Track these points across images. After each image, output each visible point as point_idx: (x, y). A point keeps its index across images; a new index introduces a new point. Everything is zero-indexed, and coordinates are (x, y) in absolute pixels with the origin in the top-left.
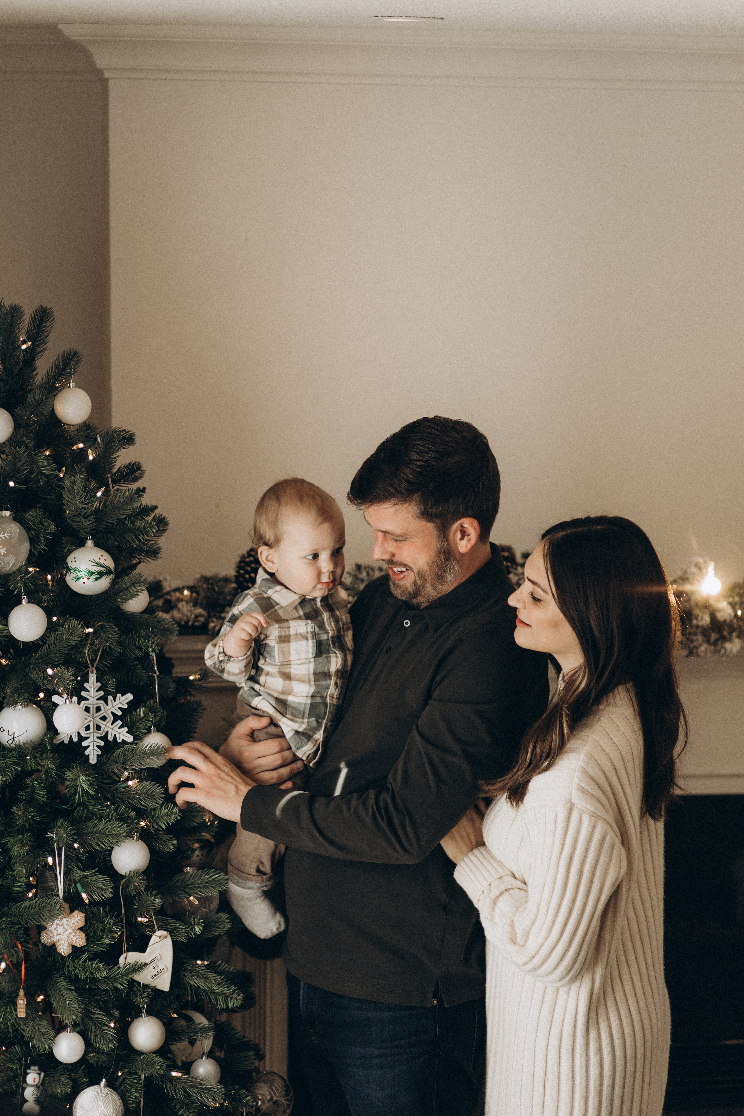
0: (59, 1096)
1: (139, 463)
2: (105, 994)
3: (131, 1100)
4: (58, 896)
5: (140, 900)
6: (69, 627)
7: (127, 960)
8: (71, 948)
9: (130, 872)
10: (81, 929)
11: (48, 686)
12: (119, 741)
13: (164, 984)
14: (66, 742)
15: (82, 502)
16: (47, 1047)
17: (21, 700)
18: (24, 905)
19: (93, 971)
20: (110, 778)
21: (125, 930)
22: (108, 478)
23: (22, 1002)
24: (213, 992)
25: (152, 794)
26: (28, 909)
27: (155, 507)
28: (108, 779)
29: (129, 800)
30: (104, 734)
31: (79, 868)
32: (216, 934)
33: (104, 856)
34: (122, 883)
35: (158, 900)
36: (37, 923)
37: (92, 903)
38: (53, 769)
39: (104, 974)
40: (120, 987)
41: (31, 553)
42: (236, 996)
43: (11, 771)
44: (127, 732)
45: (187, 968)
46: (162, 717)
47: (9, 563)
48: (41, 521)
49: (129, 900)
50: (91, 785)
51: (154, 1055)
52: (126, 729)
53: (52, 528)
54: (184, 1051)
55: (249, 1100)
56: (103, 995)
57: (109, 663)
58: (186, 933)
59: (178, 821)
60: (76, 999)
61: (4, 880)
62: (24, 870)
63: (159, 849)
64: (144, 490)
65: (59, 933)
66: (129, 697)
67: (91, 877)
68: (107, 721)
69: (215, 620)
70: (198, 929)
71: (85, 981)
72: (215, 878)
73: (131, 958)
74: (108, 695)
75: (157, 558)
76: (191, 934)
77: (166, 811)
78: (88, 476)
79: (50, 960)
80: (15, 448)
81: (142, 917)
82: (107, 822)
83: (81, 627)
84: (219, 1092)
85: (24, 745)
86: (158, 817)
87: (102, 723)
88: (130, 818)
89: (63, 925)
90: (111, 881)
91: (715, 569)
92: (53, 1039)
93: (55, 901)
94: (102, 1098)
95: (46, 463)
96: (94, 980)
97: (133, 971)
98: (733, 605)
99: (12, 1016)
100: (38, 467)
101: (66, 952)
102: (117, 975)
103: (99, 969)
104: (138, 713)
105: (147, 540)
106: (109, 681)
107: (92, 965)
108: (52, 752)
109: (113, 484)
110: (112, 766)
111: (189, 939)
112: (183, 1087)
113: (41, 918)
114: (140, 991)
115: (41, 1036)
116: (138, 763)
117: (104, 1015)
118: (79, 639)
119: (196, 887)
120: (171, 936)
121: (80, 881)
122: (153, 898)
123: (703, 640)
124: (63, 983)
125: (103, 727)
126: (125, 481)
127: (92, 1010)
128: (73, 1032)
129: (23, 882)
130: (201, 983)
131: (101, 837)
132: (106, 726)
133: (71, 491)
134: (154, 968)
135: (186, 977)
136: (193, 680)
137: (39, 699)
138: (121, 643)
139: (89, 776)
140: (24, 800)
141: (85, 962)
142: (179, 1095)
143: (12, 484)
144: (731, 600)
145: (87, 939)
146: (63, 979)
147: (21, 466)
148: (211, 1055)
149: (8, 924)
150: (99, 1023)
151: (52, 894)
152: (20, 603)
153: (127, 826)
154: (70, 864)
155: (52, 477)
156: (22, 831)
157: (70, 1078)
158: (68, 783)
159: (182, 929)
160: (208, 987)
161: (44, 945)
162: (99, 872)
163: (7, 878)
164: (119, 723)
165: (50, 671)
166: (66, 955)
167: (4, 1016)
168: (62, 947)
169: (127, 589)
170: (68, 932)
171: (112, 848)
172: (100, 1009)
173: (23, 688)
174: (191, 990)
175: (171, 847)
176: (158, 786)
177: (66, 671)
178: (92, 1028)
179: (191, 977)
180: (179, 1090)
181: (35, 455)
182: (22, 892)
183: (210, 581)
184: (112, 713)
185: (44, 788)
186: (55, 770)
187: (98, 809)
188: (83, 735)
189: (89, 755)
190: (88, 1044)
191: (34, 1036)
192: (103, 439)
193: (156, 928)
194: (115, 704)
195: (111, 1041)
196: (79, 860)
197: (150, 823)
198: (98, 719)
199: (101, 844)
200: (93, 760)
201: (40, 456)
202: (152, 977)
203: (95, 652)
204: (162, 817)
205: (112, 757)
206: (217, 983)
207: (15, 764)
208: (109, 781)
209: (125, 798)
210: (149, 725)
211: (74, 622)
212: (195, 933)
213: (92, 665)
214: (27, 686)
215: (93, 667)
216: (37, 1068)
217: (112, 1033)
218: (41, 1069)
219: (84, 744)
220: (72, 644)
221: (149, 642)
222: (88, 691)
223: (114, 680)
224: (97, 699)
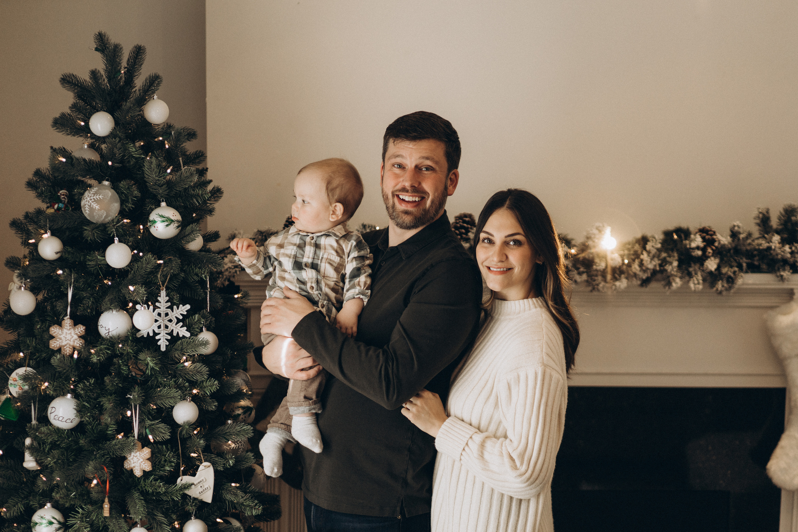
1: (203, 151)
4: (134, 437)
5: (191, 441)
8: (142, 472)
9: (185, 423)
10: (148, 459)
11: (133, 298)
12: (181, 336)
14: (145, 336)
15: (157, 176)
17: (114, 307)
18: (112, 443)
19: (156, 488)
20: (173, 360)
22: (180, 160)
23: (106, 506)
24: (242, 505)
25: (200, 372)
26: (116, 445)
27: (215, 181)
28: (171, 361)
29: (185, 375)
30: (170, 331)
31: (149, 419)
32: (245, 466)
33: (168, 412)
34: (179, 429)
35: (202, 442)
36: (121, 456)
37: (157, 442)
38: (131, 353)
39: (164, 490)
40: (176, 499)
42: (257, 507)
43: (103, 354)
44: (186, 330)
45: (224, 488)
46: (211, 321)
47: (102, 216)
48: (129, 188)
49: (184, 441)
50: (156, 364)
52: (185, 328)
53: (136, 193)
56: (166, 504)
57: (176, 284)
59: (217, 390)
60: (144, 506)
62: (109, 419)
63: (205, 408)
64: (207, 169)
65: (135, 461)
66: (188, 307)
67: (156, 425)
68: (172, 323)
70: (231, 463)
71: (151, 494)
72: (245, 429)
73: (184, 480)
74: (174, 305)
75: (212, 215)
76: (226, 465)
77: (210, 383)
78: (162, 158)
79: (130, 480)
80: (112, 139)
81: (193, 453)
82: (168, 389)
83: (155, 259)
85: (115, 337)
86: (205, 387)
87: (169, 324)
88: (185, 387)
89: (137, 456)
90: (171, 428)
91: (611, 232)
93: (131, 440)
95: (134, 150)
96: (158, 494)
97: (186, 488)
98: (622, 257)
99: (100, 515)
100: (129, 152)
101: (139, 474)
102: (174, 491)
103: (160, 486)
104: (194, 318)
106: (174, 296)
107: (156, 483)
109: (183, 165)
110: (175, 353)
111: (226, 469)
113: (122, 451)
114: (190, 502)
115: (119, 529)
116: (191, 350)
118: (153, 267)
119: (232, 435)
120: (213, 466)
121: (149, 428)
122: (198, 440)
123: (602, 280)
124: (136, 495)
125: (169, 326)
126: (193, 163)
127: (155, 513)
128: (142, 528)
129: (112, 427)
130: (232, 498)
131: (164, 399)
132: (172, 326)
133: (149, 168)
134: (201, 487)
135: (223, 495)
136: (237, 298)
137: (128, 307)
138: (183, 271)
139: (155, 358)
140: (113, 373)
141: (152, 481)
143: (110, 163)
144: (622, 252)
145: (153, 467)
146: (137, 492)
147: (118, 151)
149: (102, 455)
150: (160, 522)
151: (131, 436)
152: (113, 242)
153: (183, 393)
154: (143, 417)
155: (140, 159)
156: (110, 393)
158: (141, 362)
159: (221, 462)
160: (239, 502)
161: (126, 470)
162: (162, 422)
163: (102, 425)
164: (181, 324)
165: (131, 288)
166: (139, 477)
167: (97, 516)
168: (136, 471)
169: (188, 234)
170: (140, 461)
171: (174, 406)
172: (162, 513)
173: (116, 299)
174: (228, 504)
175: (213, 407)
176: (204, 367)
177: (140, 288)
178: (155, 525)
179: (227, 494)
181: (126, 144)
182: (113, 435)
183: (264, 234)
184: (176, 317)
185: (126, 365)
188: (156, 332)
191: (115, 529)
192: (176, 134)
193: (203, 461)
194: (178, 311)
196: (150, 413)
197: (199, 391)
198: (166, 321)
199: (164, 403)
200: (163, 349)
201: (130, 145)
202: (199, 493)
203: (165, 276)
204: (207, 387)
205: (175, 347)
206: (244, 498)
207: (106, 348)
208: (172, 362)
209: (182, 374)
210: (201, 326)
211: (150, 255)
212: (229, 465)
213: (163, 285)
214: (119, 298)
215: (163, 286)
217: (168, 529)
219: (157, 338)
220: (148, 271)
221: (202, 271)
222: (160, 302)
223: (178, 295)
224: (166, 308)
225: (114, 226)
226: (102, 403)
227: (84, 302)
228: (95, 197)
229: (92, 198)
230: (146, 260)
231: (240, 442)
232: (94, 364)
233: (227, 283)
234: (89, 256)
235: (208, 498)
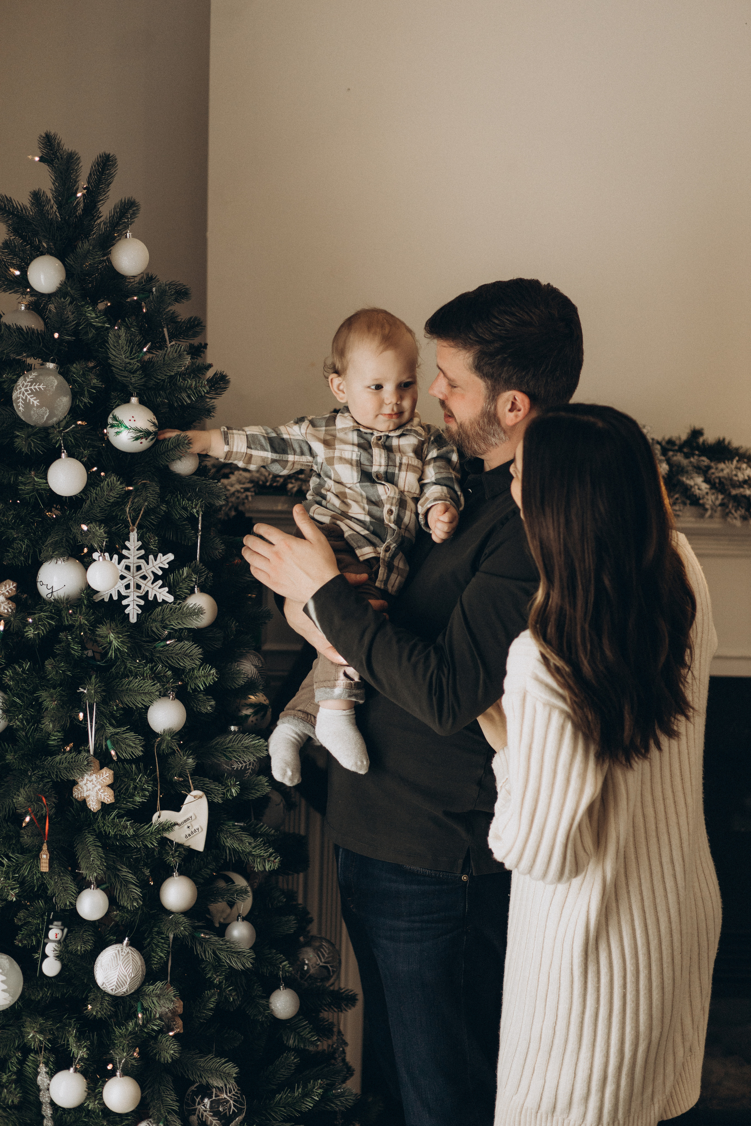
0: (80, 953)
1: (200, 318)
3: (154, 961)
4: (89, 751)
5: (174, 759)
6: (108, 483)
7: (161, 818)
8: (100, 804)
9: (165, 731)
10: (109, 786)
11: (87, 543)
12: (160, 600)
14: (107, 599)
15: (127, 357)
16: (68, 903)
18: (60, 758)
19: (121, 829)
20: (148, 636)
21: (159, 789)
22: (164, 332)
23: (45, 856)
24: (250, 854)
25: (190, 654)
26: (60, 763)
27: (210, 366)
28: (146, 637)
29: (167, 659)
30: (144, 593)
31: (111, 725)
32: (256, 796)
33: (140, 713)
34: (157, 740)
35: (190, 761)
36: (68, 778)
37: (123, 760)
38: (85, 625)
39: (132, 832)
40: (150, 845)
42: (273, 859)
43: (44, 625)
44: (168, 592)
45: (223, 829)
46: (207, 577)
47: (43, 416)
48: (84, 374)
49: (164, 758)
50: (123, 642)
51: (183, 916)
52: (167, 589)
53: (96, 382)
54: (223, 911)
55: (285, 965)
56: (135, 852)
57: (153, 522)
58: (224, 794)
59: (215, 682)
60: (100, 856)
62: (51, 726)
63: (196, 709)
64: (206, 345)
65: (88, 788)
66: (171, 556)
67: (122, 734)
68: (147, 580)
69: (293, 481)
70: (234, 791)
71: (112, 838)
72: (256, 742)
73: (163, 816)
74: (150, 554)
75: (210, 416)
76: (227, 795)
77: (204, 671)
79: (82, 815)
80: (60, 300)
81: (178, 777)
82: (141, 680)
83: (122, 483)
84: (249, 957)
85: (62, 600)
86: (196, 677)
87: (141, 582)
88: (166, 677)
89: (92, 781)
90: (144, 739)
92: (76, 896)
93: (84, 757)
94: (122, 957)
95: (94, 315)
96: (122, 837)
97: (163, 830)
100: (87, 319)
101: (95, 808)
102: (149, 833)
103: (127, 827)
104: (181, 572)
106: (152, 539)
107: (121, 822)
108: (87, 608)
109: (169, 339)
110: (152, 625)
111: (226, 801)
112: (213, 950)
113: (71, 772)
114: (172, 850)
115: (62, 891)
116: (176, 622)
118: (118, 495)
119: (236, 751)
120: (207, 797)
121: (111, 738)
122: (185, 758)
124: (90, 839)
125: (143, 586)
126: (185, 336)
127: (119, 867)
128: (96, 889)
129: (56, 736)
130: (237, 845)
131: (135, 695)
132: (146, 585)
133: (116, 344)
134: (188, 827)
135: (221, 838)
137: (82, 554)
139: (121, 634)
140: (59, 654)
141: (114, 818)
142: (209, 956)
143: (56, 335)
145: (116, 797)
146: (91, 835)
147: (69, 316)
150: (125, 881)
152: (59, 457)
153: (163, 686)
154: (102, 721)
156: (53, 685)
157: (92, 936)
159: (218, 789)
160: (245, 850)
161: (76, 800)
162: (131, 730)
164: (160, 582)
165: (85, 527)
166: (95, 811)
167: (30, 869)
168: (91, 802)
169: (173, 448)
170: (97, 789)
171: (149, 706)
172: (129, 867)
173: (64, 542)
175: (209, 708)
176: (196, 647)
177: (97, 527)
178: (118, 886)
179: (226, 838)
180: (208, 952)
181: (83, 306)
182: (58, 746)
184: (153, 572)
185: (78, 643)
186: (88, 626)
187: (134, 667)
188: (123, 594)
190: (113, 901)
191: (58, 891)
192: (158, 291)
193: (192, 787)
194: (155, 563)
195: (136, 900)
196: (113, 716)
197: (187, 683)
198: (138, 578)
199: (135, 702)
200: (133, 619)
201: (88, 308)
202: (186, 836)
203: (138, 509)
204: (200, 677)
205: (152, 616)
206: (253, 845)
207: (48, 617)
208: (148, 639)
209: (162, 657)
210: (192, 585)
211: (114, 478)
212: (231, 795)
213: (134, 524)
214: (67, 541)
216: (60, 923)
217: (137, 891)
218: (64, 925)
219: (124, 602)
220: (111, 501)
221: (192, 503)
222: (129, 550)
223: (157, 538)
224: (138, 558)
225: (60, 432)
226: (40, 700)
227: (15, 545)
228: (32, 387)
229: (28, 388)
230: (108, 485)
231: (248, 760)
232: (29, 640)
233: (233, 513)
234: (22, 477)
235: (198, 843)
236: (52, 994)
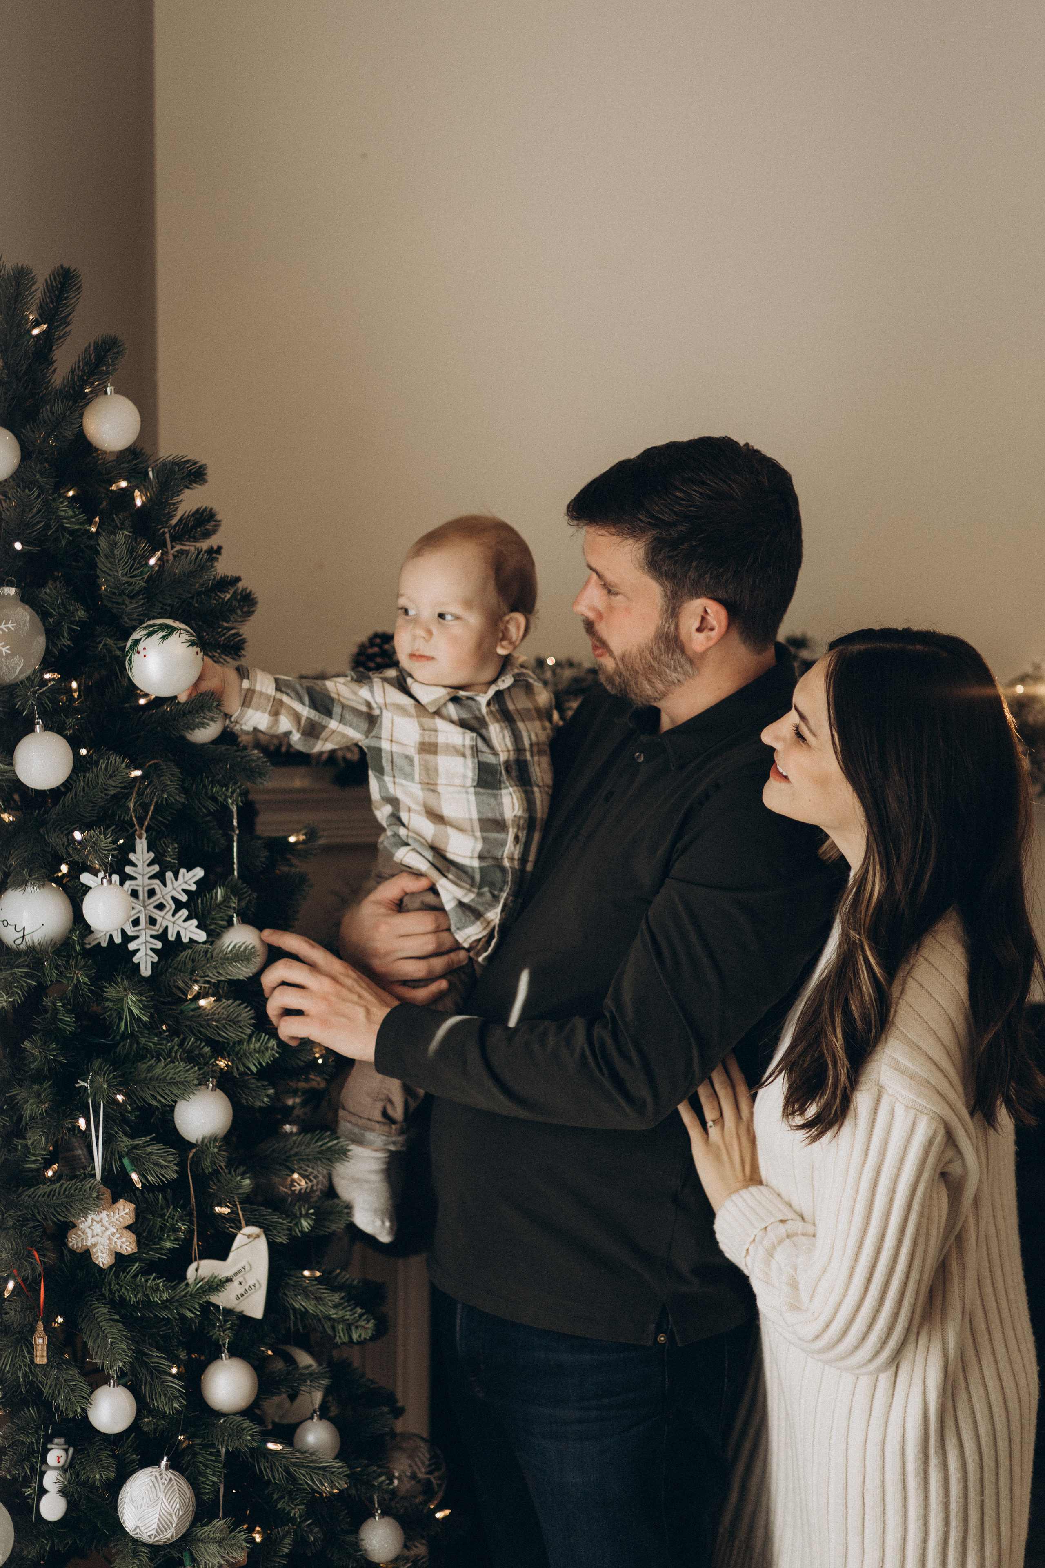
0: (98, 1484)
1: (211, 509)
2: (165, 1325)
3: (206, 1489)
4: (93, 1176)
5: (219, 1181)
6: (107, 766)
7: (200, 1271)
8: (114, 1256)
9: (204, 1139)
10: (129, 1228)
11: (76, 858)
12: (185, 940)
13: (255, 1307)
14: (104, 944)
15: (126, 574)
16: (79, 1410)
17: (35, 879)
18: (41, 1192)
19: (148, 1292)
20: (172, 995)
21: (195, 1228)
22: (164, 533)
23: (40, 1342)
24: (328, 1318)
25: (236, 1020)
26: (48, 1196)
27: (238, 579)
28: (168, 997)
29: (202, 1029)
30: (161, 930)
31: (126, 1134)
32: (328, 1232)
33: (164, 1113)
34: (191, 1155)
35: (245, 1182)
36: (62, 1219)
37: (148, 1187)
38: (85, 983)
39: (165, 1296)
40: (189, 1315)
41: (48, 651)
42: (362, 1323)
43: (21, 987)
44: (197, 927)
45: (288, 1283)
46: (249, 900)
47: (14, 668)
48: (63, 603)
49: (202, 1181)
50: (144, 1008)
51: (241, 1418)
52: (195, 922)
53: (81, 614)
55: (383, 1482)
56: (163, 1326)
57: (167, 820)
58: (288, 1229)
59: (275, 1061)
60: (122, 1335)
61: (9, 1151)
62: (43, 1139)
63: (247, 1102)
64: (219, 550)
65: (95, 1232)
66: (199, 873)
67: (144, 1147)
68: (165, 911)
70: (305, 1224)
71: (135, 1307)
72: (331, 1147)
73: (204, 1268)
74: (167, 870)
76: (296, 1232)
77: (258, 1045)
78: (134, 532)
79: (84, 1273)
80: (24, 491)
81: (221, 1206)
82: (168, 1064)
83: (127, 767)
84: (340, 1473)
85: (41, 946)
86: (245, 1054)
87: (157, 915)
88: (202, 1055)
89: (101, 1221)
90: (176, 1154)
92: (87, 1399)
93: (90, 1185)
94: (162, 1487)
95: (70, 513)
96: (148, 1304)
97: (210, 1291)
99: (23, 1361)
100: (59, 518)
101: (105, 1262)
102: (185, 1296)
103: (158, 1289)
104: (214, 895)
105: (226, 628)
106: (169, 847)
107: (146, 1281)
108: (83, 957)
109: (171, 542)
110: (175, 978)
111: (292, 1238)
112: (285, 1466)
113: (68, 1210)
114: (219, 1319)
115: (68, 1393)
116: (215, 972)
117: (164, 1358)
118: (123, 785)
119: (302, 1160)
120: (266, 1235)
121: (128, 1154)
122: (239, 1178)
124: (102, 1310)
125: (159, 919)
126: (190, 537)
127: (146, 1351)
128: (118, 1385)
129: (39, 1155)
130: (309, 1306)
131: (159, 1087)
132: (163, 918)
133: (110, 556)
134: (240, 1283)
135: (287, 1296)
136: (296, 843)
137: (60, 874)
138: (185, 790)
139: (141, 995)
140: (41, 1030)
141: (135, 1276)
142: (278, 1477)
143: (18, 546)
145: (139, 1243)
146: (103, 1303)
147: (34, 516)
148: (324, 1413)
149: (18, 1221)
150: (155, 1370)
151: (84, 1173)
152: (33, 730)
153: (199, 1069)
154: (112, 1129)
155: (79, 534)
156: (38, 1077)
157: (114, 1456)
158: (110, 1004)
159: (282, 1224)
160: (321, 1311)
161: (72, 1251)
162: (157, 1140)
163: (16, 1150)
164: (184, 913)
165: (78, 835)
166: (106, 1267)
168: (100, 1254)
169: (197, 710)
170: (108, 1233)
171: (176, 1102)
172: (159, 1349)
173: (37, 858)
174: (296, 1317)
175: (266, 1099)
176: (246, 1007)
177: (102, 836)
178: (146, 1378)
179: (296, 1296)
180: (278, 1470)
181: (54, 500)
182: (38, 1170)
184: (173, 898)
185: (70, 1012)
186: (88, 985)
187: (154, 1043)
188: (130, 933)
189: (139, 963)
190: (141, 1404)
191: (59, 1393)
192: (157, 474)
193: (243, 1222)
194: (176, 884)
195: (176, 1398)
196: (125, 1121)
197: (232, 1063)
198: (151, 908)
199: (159, 1097)
200: (146, 971)
201: (62, 503)
202: (238, 1298)
203: (145, 807)
204: (251, 1054)
205: (174, 966)
207: (27, 975)
208: (170, 999)
209: (195, 1026)
210: (230, 913)
211: (114, 759)
212: (302, 1231)
213: (141, 825)
215: (141, 828)
216: (62, 1440)
217: (177, 1385)
218: (69, 1443)
219: (132, 946)
220: (112, 793)
221: (227, 790)
222: (135, 865)
223: (176, 845)
224: (150, 878)
225: (33, 692)
226: (17, 1102)
230: (106, 768)
231: (316, 1177)
236: (52, 1547)
